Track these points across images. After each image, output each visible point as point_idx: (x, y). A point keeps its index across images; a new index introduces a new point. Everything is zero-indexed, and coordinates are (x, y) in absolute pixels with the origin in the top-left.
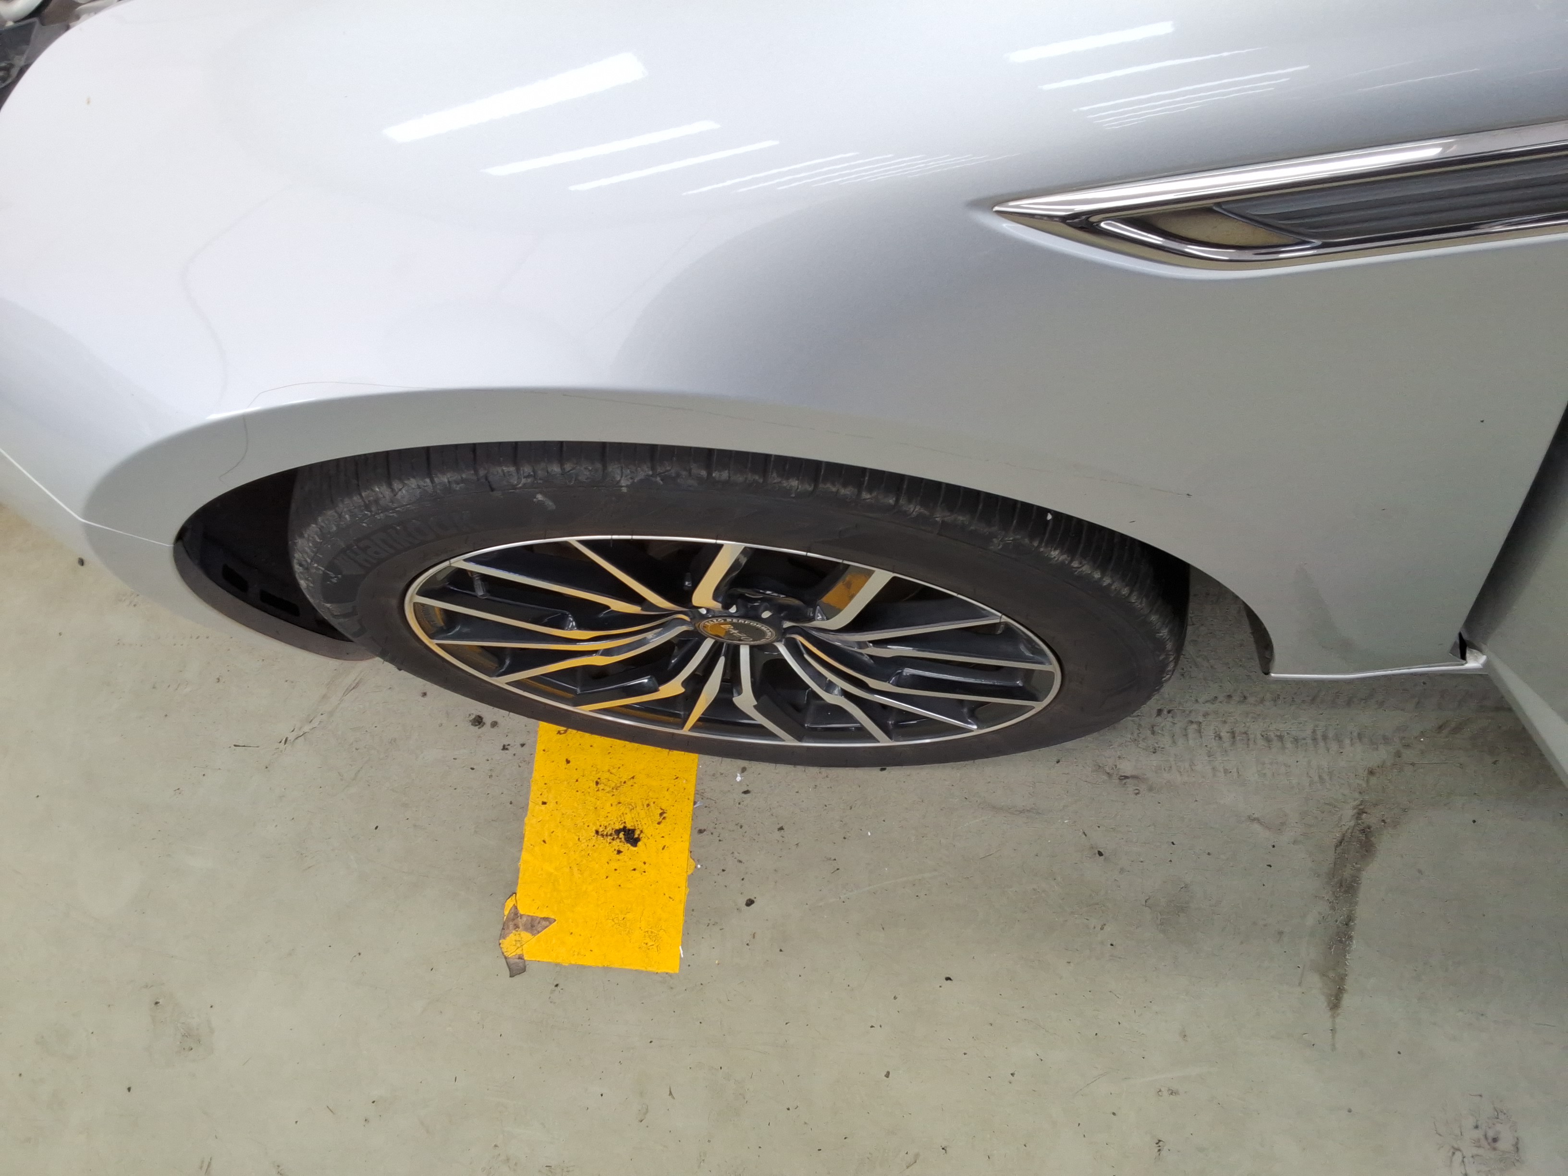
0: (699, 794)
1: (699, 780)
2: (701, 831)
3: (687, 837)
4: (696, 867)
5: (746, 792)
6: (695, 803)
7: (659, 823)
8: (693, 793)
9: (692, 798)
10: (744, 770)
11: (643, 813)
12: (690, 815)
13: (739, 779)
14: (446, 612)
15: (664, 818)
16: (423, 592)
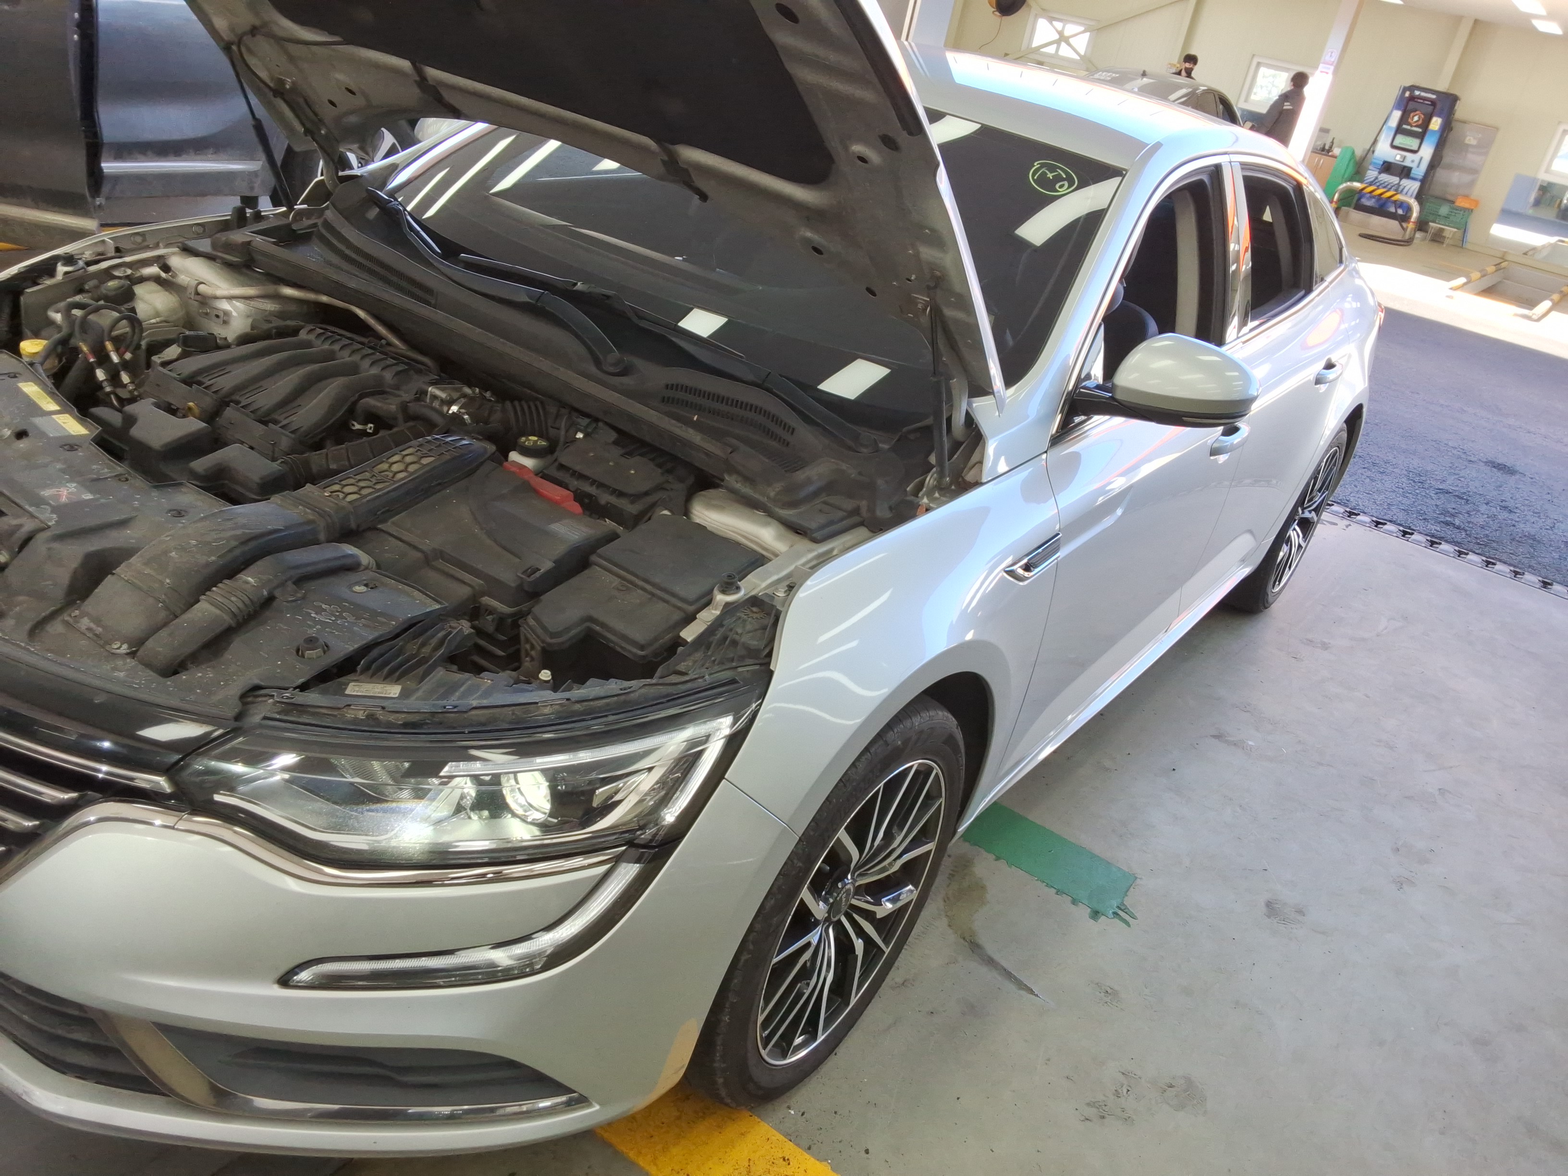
0: (787, 1135)
1: (779, 1130)
2: (809, 1148)
3: (807, 1156)
4: (829, 1163)
5: (803, 1114)
6: (791, 1141)
7: (789, 1164)
8: (784, 1138)
9: (786, 1140)
10: (789, 1108)
11: (775, 1169)
12: (795, 1147)
13: (792, 1112)
14: (773, 1046)
15: (788, 1160)
16: (764, 1048)
